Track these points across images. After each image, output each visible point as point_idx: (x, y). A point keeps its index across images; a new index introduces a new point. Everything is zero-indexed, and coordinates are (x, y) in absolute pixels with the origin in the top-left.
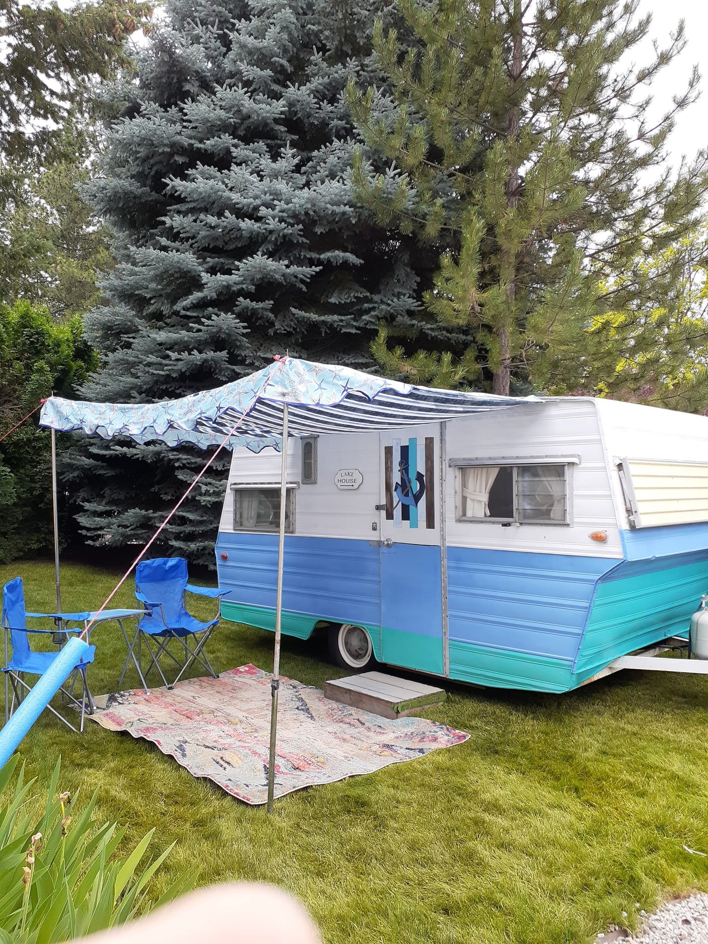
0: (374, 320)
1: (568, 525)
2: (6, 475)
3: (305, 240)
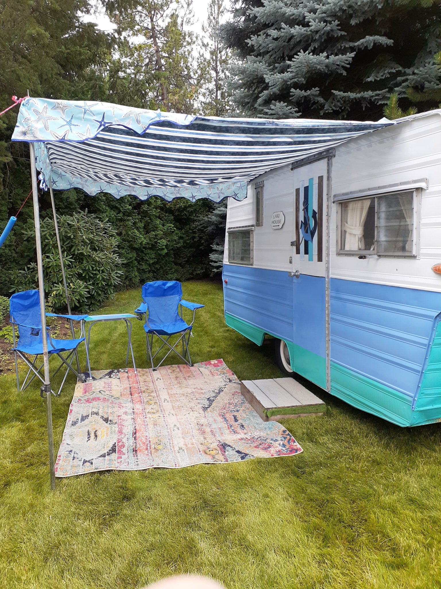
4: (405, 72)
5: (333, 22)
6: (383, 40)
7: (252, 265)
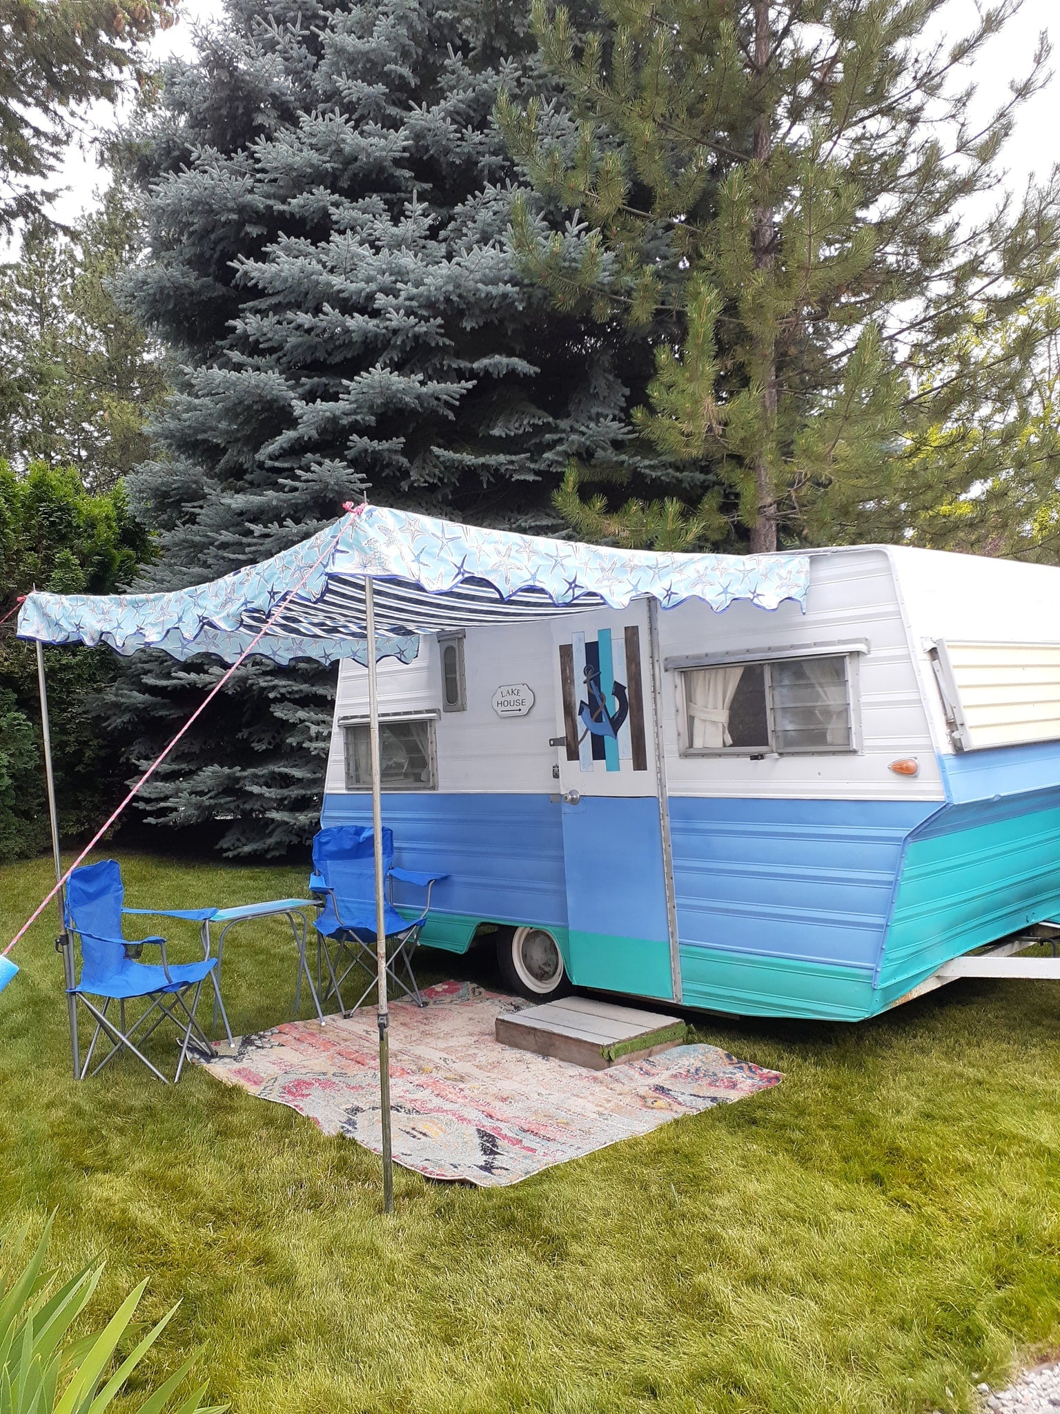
0: (561, 459)
1: (854, 752)
2: (19, 724)
3: (448, 342)
4: (557, 426)
5: (432, 320)
6: (521, 365)
7: (433, 788)
